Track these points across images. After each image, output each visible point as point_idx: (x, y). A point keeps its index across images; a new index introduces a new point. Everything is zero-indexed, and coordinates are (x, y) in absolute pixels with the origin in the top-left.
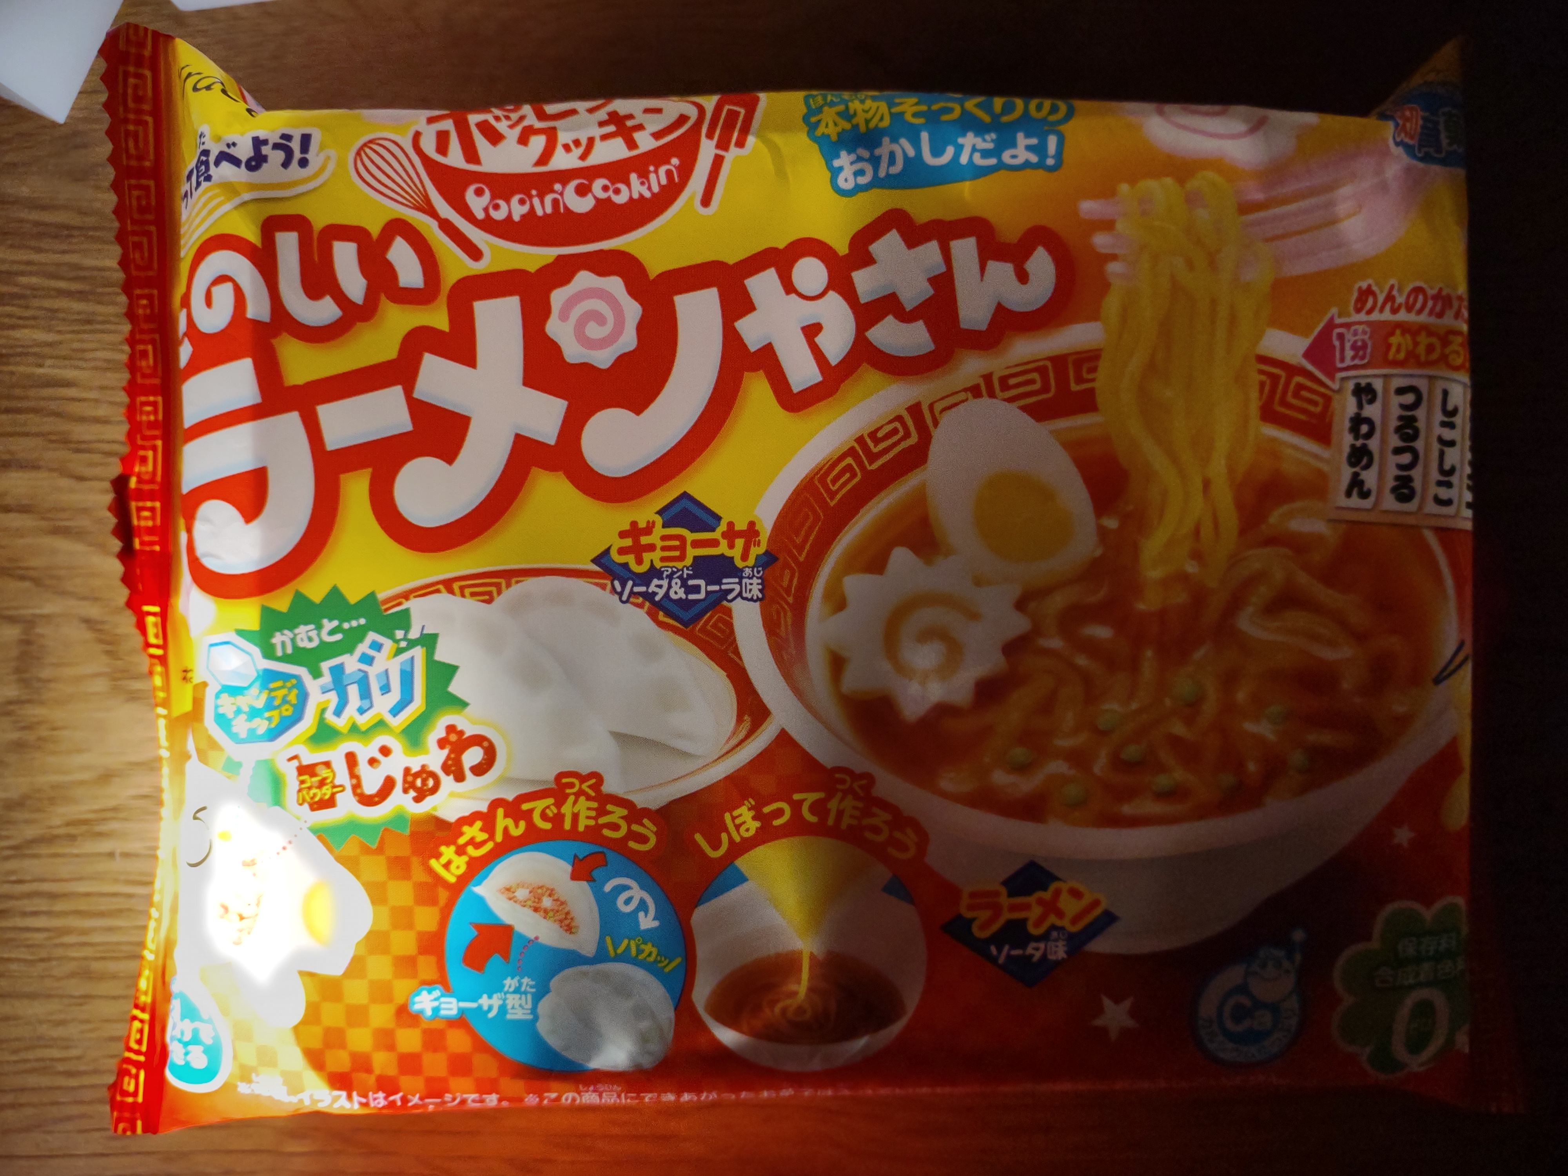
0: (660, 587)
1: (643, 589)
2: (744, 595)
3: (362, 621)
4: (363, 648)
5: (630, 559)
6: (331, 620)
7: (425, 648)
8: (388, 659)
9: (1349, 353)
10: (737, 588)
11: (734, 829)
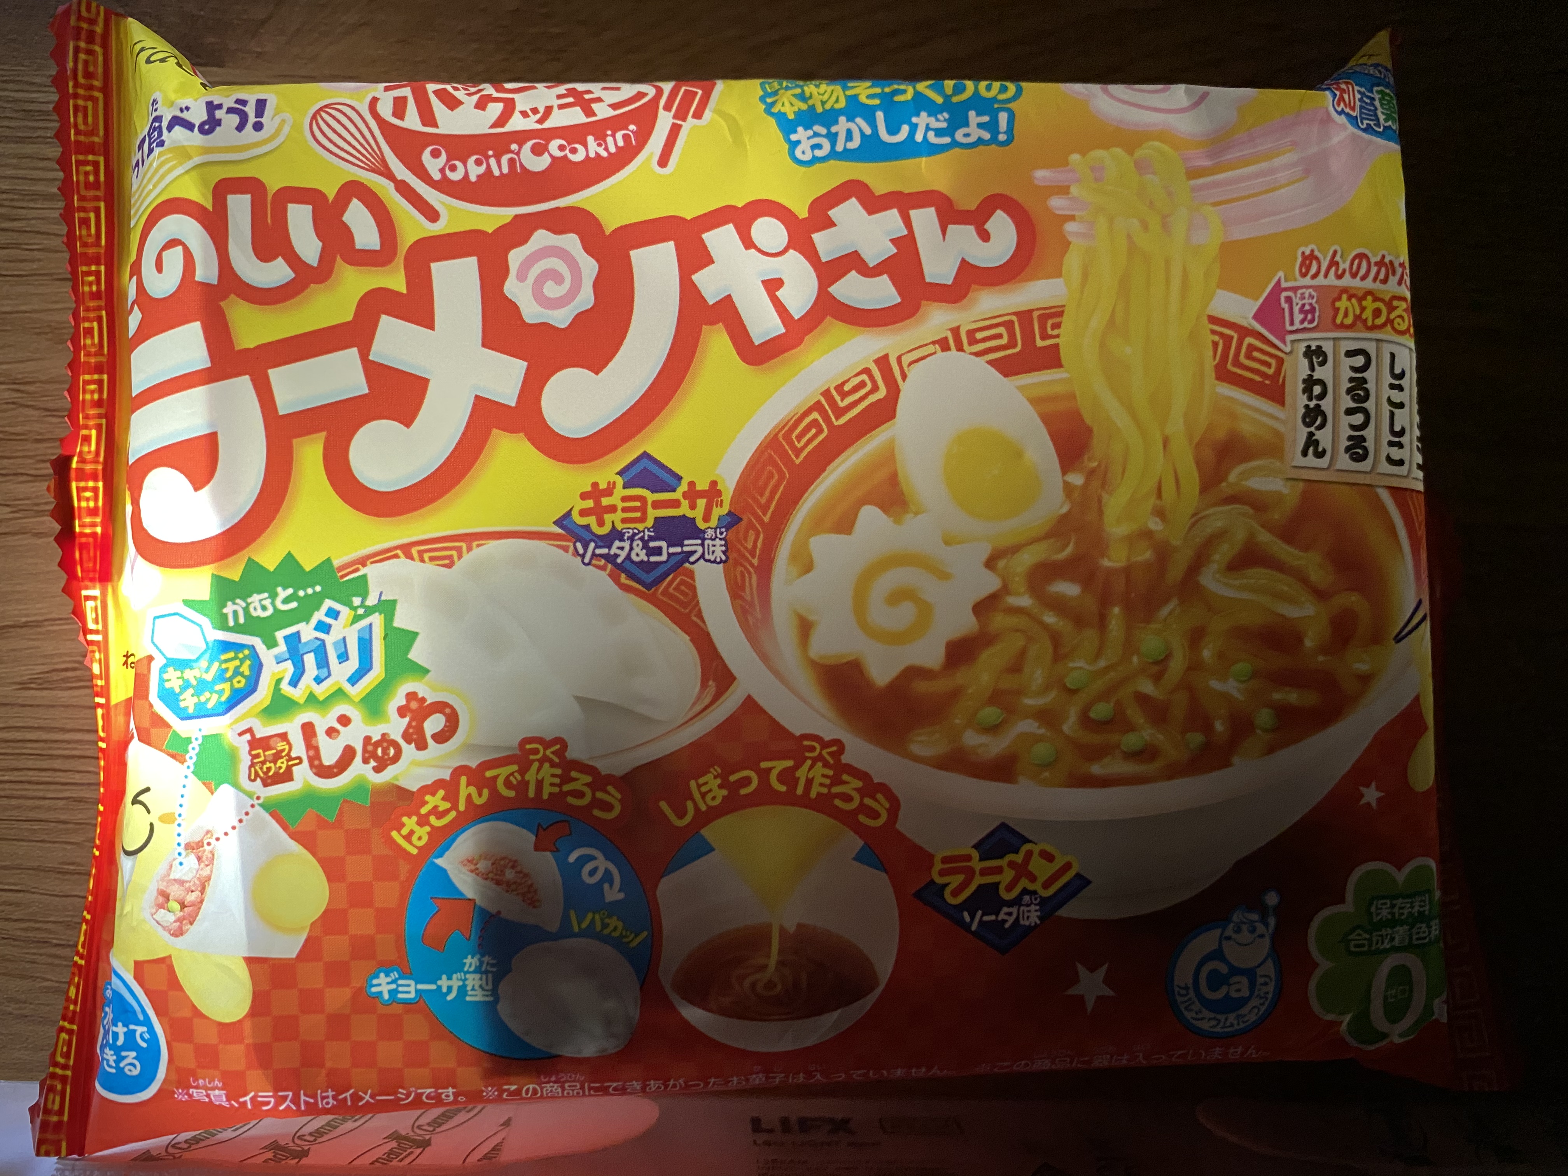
0: (622, 548)
1: (605, 551)
2: (707, 557)
3: (318, 588)
4: (319, 615)
5: (591, 521)
6: (285, 589)
7: (383, 615)
8: (344, 627)
9: (1298, 317)
10: (700, 550)
11: (699, 796)
